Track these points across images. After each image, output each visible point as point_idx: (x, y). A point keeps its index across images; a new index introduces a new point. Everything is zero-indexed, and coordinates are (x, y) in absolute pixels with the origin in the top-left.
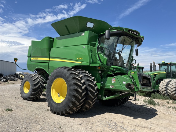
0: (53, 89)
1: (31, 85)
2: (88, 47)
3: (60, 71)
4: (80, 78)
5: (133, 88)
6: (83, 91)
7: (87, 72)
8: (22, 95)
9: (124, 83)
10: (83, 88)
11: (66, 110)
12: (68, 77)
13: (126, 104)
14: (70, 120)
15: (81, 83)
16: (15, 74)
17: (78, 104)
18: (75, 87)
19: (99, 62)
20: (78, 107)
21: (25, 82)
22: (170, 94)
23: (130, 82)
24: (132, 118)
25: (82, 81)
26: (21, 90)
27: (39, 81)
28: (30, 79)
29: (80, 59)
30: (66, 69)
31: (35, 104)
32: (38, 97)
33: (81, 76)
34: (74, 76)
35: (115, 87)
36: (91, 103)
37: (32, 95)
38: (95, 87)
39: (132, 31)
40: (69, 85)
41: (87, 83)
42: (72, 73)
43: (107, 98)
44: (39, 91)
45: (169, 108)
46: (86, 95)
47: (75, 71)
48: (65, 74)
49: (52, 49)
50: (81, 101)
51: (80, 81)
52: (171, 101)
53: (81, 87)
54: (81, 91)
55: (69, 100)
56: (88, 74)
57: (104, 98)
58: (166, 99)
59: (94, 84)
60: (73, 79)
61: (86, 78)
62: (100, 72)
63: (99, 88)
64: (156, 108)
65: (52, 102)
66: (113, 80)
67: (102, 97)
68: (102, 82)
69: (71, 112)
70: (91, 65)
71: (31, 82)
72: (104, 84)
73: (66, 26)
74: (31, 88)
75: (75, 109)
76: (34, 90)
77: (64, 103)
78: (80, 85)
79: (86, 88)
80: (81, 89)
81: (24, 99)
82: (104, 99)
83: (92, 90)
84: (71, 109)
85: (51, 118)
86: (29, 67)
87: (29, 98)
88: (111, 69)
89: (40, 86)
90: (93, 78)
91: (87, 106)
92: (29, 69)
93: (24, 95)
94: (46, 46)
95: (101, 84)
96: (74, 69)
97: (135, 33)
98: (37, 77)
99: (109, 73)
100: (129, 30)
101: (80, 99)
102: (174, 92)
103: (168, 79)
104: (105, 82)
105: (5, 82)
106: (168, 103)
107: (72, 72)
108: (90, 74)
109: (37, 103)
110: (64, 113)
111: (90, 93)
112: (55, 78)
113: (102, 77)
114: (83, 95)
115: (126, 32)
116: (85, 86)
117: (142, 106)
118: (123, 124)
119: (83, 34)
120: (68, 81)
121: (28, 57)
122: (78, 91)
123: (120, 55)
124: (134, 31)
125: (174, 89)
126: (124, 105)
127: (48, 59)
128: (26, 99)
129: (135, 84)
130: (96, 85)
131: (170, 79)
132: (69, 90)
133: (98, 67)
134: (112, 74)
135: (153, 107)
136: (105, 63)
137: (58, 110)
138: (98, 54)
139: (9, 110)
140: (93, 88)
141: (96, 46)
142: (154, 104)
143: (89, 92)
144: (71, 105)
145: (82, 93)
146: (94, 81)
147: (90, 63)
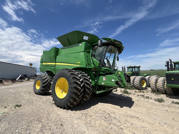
0: (57, 87)
1: (41, 83)
2: (85, 54)
3: (62, 72)
4: (79, 77)
5: (120, 84)
6: (82, 88)
7: (84, 72)
8: (34, 91)
9: (113, 80)
10: (82, 85)
11: (67, 105)
12: (69, 77)
13: (110, 94)
14: (71, 114)
15: (80, 82)
16: (36, 75)
17: (78, 99)
18: (75, 85)
19: (93, 65)
20: (78, 101)
21: (37, 81)
22: (136, 86)
23: (118, 80)
24: (118, 107)
25: (81, 80)
26: (34, 86)
27: (48, 80)
28: (40, 79)
29: (79, 62)
30: (68, 70)
31: (44, 98)
32: (47, 92)
33: (79, 76)
34: (74, 76)
35: (106, 84)
36: (88, 97)
37: (42, 91)
38: (91, 84)
39: (118, 41)
40: (70, 84)
41: (85, 81)
42: (72, 74)
43: (99, 92)
44: (47, 88)
45: (138, 96)
46: (84, 91)
47: (74, 72)
48: (67, 75)
49: (57, 56)
50: (80, 97)
51: (79, 80)
52: (137, 91)
53: (80, 85)
54: (80, 88)
55: (70, 96)
56: (85, 74)
57: (97, 92)
58: (134, 89)
59: (90, 82)
60: (73, 78)
61: (84, 77)
62: (94, 72)
63: (94, 85)
64: (130, 96)
65: (56, 98)
66: (104, 78)
67: (95, 91)
68: (96, 80)
69: (71, 106)
70: (87, 67)
71: (41, 81)
72: (97, 82)
73: (68, 39)
74: (41, 86)
75: (75, 103)
76: (43, 87)
77: (66, 99)
79: (84, 85)
80: (80, 87)
81: (36, 94)
83: (88, 87)
84: (72, 104)
85: (54, 112)
86: (41, 69)
87: (40, 93)
88: (102, 70)
89: (48, 83)
90: (89, 77)
91: (85, 99)
92: (41, 71)
93: (36, 91)
94: (53, 54)
95: (95, 82)
96: (74, 71)
97: (119, 43)
98: (46, 77)
99: (101, 73)
100: (116, 41)
101: (79, 95)
102: (139, 85)
103: (134, 77)
104: (98, 80)
105: (27, 80)
106: (136, 92)
107: (72, 72)
108: (87, 74)
109: (46, 96)
110: (66, 107)
111: (87, 89)
112: (59, 78)
113: (95, 76)
114: (81, 91)
115: (113, 42)
116: (83, 84)
117: (121, 95)
118: (115, 115)
119: (80, 45)
120: (69, 80)
121: (41, 62)
122: (78, 88)
123: (107, 60)
124: (119, 42)
125: (139, 83)
126: (109, 95)
127: (55, 64)
128: (38, 94)
129: (122, 81)
130: (91, 83)
131: (135, 76)
132: (70, 88)
133: (93, 68)
134: (103, 74)
135: (127, 95)
136: (98, 66)
137: (61, 105)
138: (92, 59)
139: (18, 106)
140: (89, 85)
141: (91, 53)
142: (128, 93)
144: (72, 101)
145: (81, 90)
146: (90, 79)
147: (87, 66)
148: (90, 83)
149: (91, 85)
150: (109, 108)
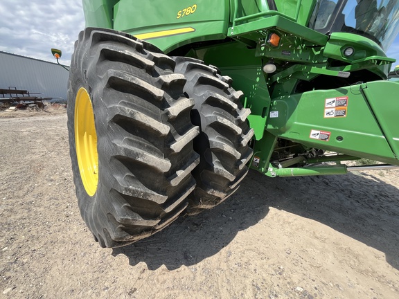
4: (161, 85)
6: (179, 161)
10: (179, 144)
15: (167, 119)
25: (176, 108)
29: (189, 11)
34: (117, 70)
35: (340, 138)
38: (245, 132)
41: (209, 115)
43: (282, 171)
54: (166, 165)
56: (214, 74)
57: (271, 169)
59: (240, 123)
60: (113, 92)
62: (270, 68)
63: (258, 138)
66: (329, 102)
68: (274, 114)
70: (232, 32)
72: (281, 123)
78: (158, 133)
80: (167, 152)
82: (272, 172)
90: (238, 94)
95: (269, 121)
99: (315, 70)
101: (161, 202)
104: (287, 112)
108: (227, 78)
111: (221, 163)
113: (273, 89)
116: (193, 132)
130: (245, 126)
140: (234, 138)
143: (214, 156)
145: (170, 175)
146: (240, 107)
147: (229, 24)
148: (239, 130)
149: (245, 140)
150: (329, 261)
